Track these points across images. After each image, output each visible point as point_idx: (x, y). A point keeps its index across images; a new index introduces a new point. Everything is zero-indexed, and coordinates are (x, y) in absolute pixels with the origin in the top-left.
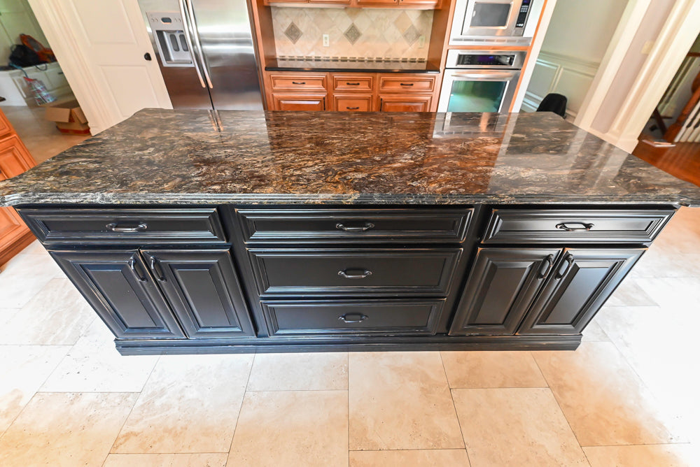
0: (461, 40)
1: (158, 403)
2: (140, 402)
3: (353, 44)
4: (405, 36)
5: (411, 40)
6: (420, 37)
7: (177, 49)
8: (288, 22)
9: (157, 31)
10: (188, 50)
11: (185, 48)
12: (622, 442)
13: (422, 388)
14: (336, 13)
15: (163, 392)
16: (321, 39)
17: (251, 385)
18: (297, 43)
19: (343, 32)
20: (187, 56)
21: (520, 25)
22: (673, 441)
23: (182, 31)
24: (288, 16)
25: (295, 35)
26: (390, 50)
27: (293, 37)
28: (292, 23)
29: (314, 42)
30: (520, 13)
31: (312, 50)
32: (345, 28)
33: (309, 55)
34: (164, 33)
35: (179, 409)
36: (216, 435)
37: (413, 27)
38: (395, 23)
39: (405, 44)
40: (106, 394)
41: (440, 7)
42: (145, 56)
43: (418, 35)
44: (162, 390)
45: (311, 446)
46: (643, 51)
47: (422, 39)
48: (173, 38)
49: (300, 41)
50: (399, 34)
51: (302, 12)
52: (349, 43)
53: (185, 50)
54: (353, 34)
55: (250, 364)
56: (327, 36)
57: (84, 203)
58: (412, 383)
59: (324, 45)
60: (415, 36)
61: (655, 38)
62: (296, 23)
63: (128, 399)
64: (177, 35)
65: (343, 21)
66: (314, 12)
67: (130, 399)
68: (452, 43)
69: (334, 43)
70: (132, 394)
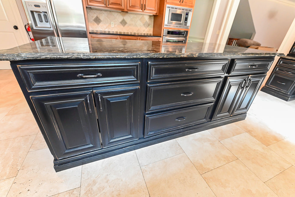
0: (168, 26)
1: (95, 188)
2: (83, 192)
3: (124, 27)
4: (144, 25)
5: (146, 27)
6: (150, 26)
7: (41, 21)
8: (95, 16)
9: (31, 11)
10: (48, 22)
11: (47, 21)
12: (275, 142)
13: (210, 144)
14: (116, 14)
15: (94, 182)
16: (110, 24)
17: (141, 164)
18: (99, 25)
19: (120, 21)
20: (48, 25)
21: (186, 22)
22: (285, 137)
23: (46, 12)
24: (95, 13)
25: (98, 21)
26: (138, 30)
27: (98, 22)
28: (97, 16)
29: (107, 25)
30: (186, 18)
31: (106, 28)
32: (120, 20)
33: (105, 30)
34: (34, 13)
35: (110, 187)
36: (138, 191)
37: (146, 21)
38: (140, 20)
39: (144, 28)
40: (57, 195)
41: (158, 14)
42: (14, 27)
43: (149, 25)
44: (93, 181)
45: (185, 179)
46: (217, 33)
47: (150, 27)
48: (40, 16)
49: (101, 24)
50: (142, 24)
51: (101, 12)
52: (122, 27)
53: (46, 22)
54: (124, 23)
55: (135, 155)
56: (112, 23)
57: (73, 58)
58: (205, 143)
59: (112, 26)
60: (148, 25)
61: (220, 29)
62: (99, 16)
63: (73, 193)
64: (42, 15)
65: (119, 17)
66: (107, 12)
67: (75, 192)
68: (165, 26)
69: (116, 26)
70: (75, 190)
